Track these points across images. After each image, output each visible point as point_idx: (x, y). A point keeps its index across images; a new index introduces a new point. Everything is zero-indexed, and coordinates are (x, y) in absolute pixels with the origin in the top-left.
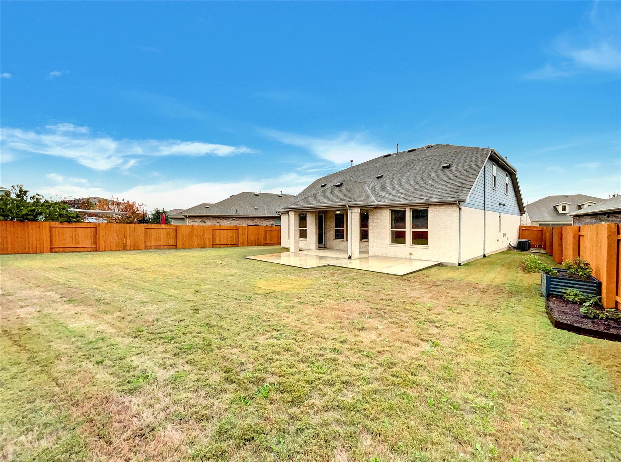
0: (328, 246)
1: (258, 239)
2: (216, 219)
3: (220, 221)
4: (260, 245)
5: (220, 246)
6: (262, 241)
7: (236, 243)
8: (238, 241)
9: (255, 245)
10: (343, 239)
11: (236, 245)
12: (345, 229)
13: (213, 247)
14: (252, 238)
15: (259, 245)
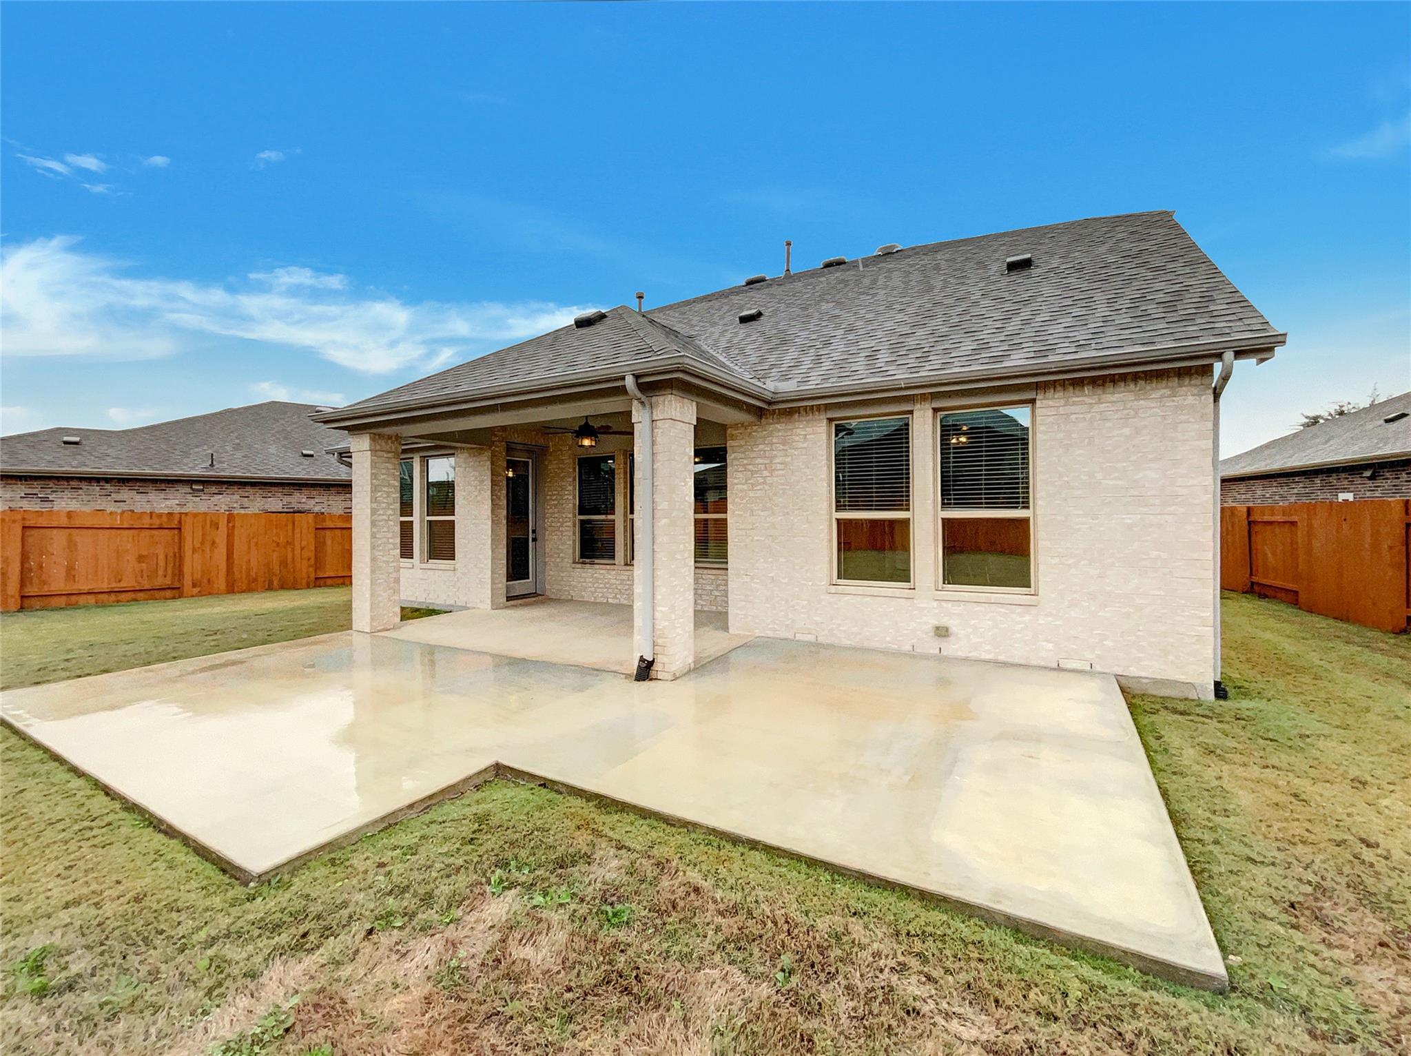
0: (551, 589)
1: (283, 563)
2: (108, 486)
3: (125, 494)
4: (294, 587)
5: (70, 600)
6: (304, 569)
7: (168, 581)
8: (179, 573)
9: (270, 588)
10: (613, 557)
11: (168, 593)
12: (618, 517)
13: (22, 609)
14: (251, 559)
15: (287, 584)
